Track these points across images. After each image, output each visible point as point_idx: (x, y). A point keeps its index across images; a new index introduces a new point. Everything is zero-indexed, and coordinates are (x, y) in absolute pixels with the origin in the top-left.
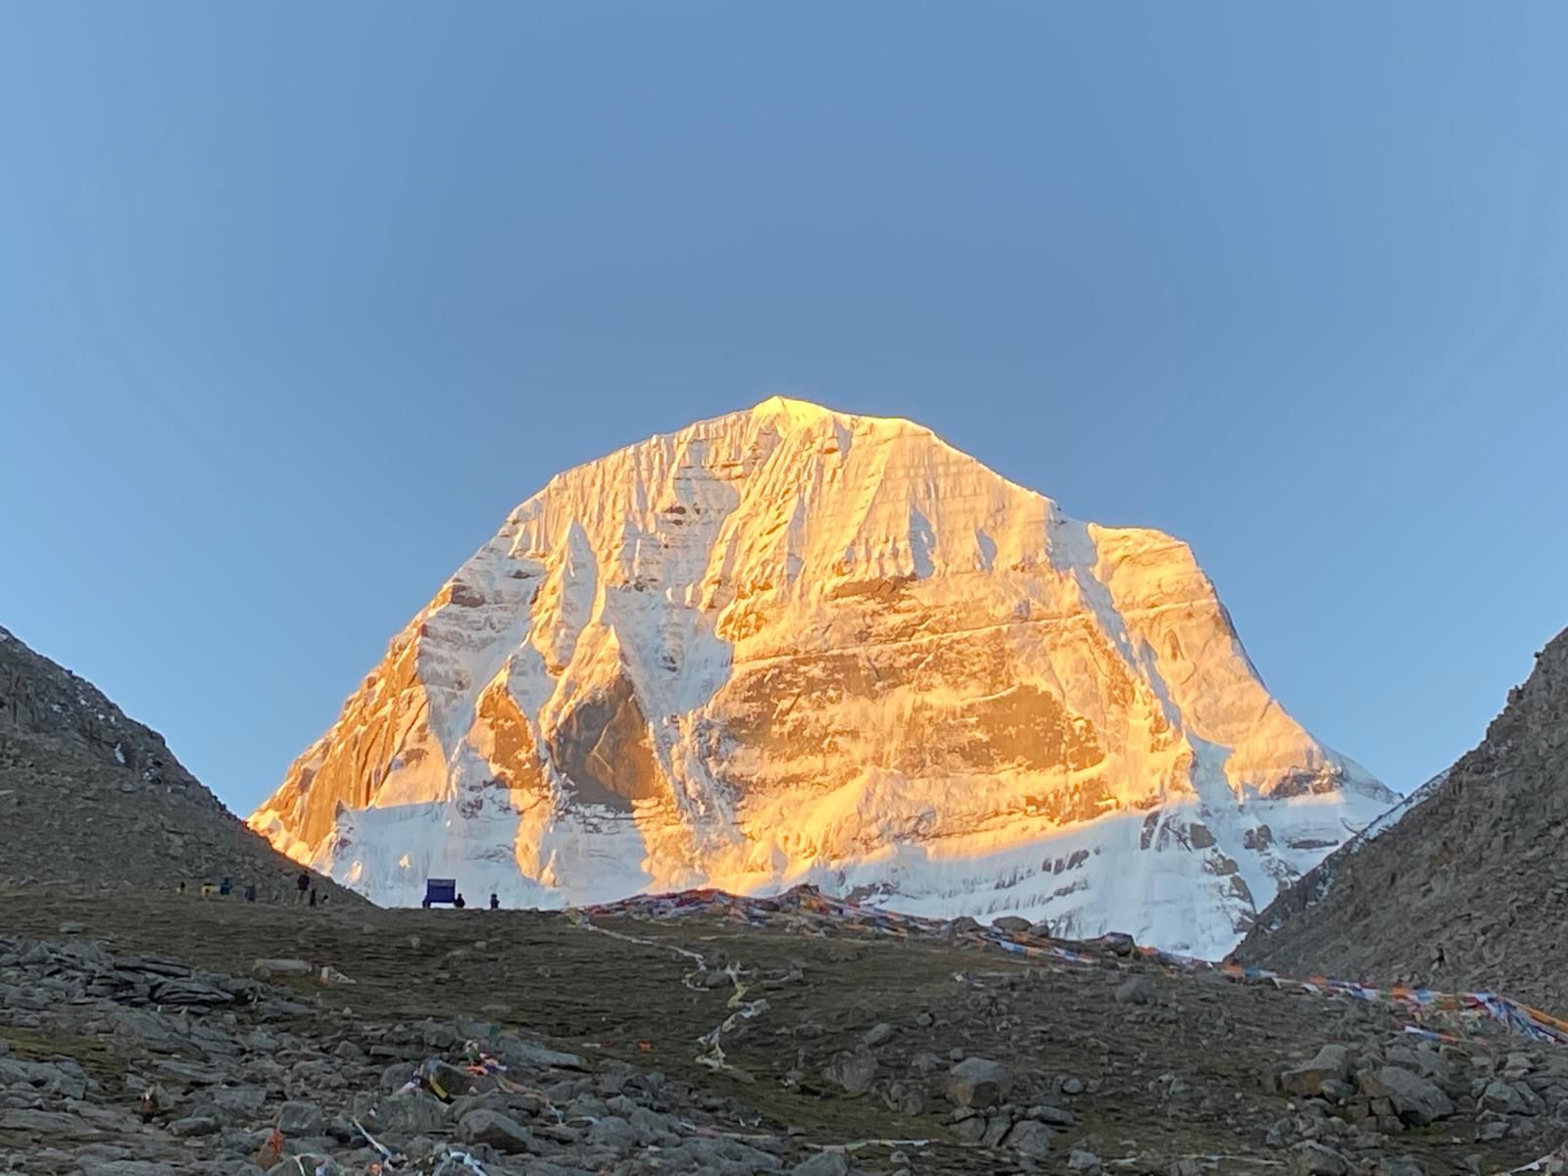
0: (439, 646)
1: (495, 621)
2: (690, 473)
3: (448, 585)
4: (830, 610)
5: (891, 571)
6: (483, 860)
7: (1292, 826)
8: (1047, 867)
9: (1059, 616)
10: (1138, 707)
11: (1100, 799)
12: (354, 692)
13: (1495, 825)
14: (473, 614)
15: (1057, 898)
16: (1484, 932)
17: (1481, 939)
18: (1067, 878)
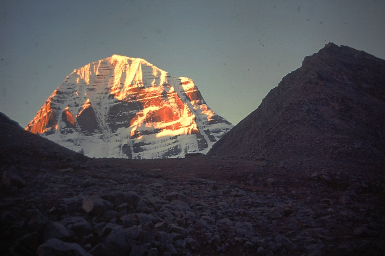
0: (55, 102)
1: (65, 97)
2: (101, 69)
3: (55, 91)
4: (129, 93)
5: (140, 86)
6: (66, 142)
7: (213, 129)
8: (170, 139)
9: (170, 93)
10: (185, 109)
11: (179, 126)
12: (38, 111)
13: (260, 129)
14: (61, 96)
15: (173, 144)
16: (261, 147)
17: (261, 149)
18: (174, 140)
